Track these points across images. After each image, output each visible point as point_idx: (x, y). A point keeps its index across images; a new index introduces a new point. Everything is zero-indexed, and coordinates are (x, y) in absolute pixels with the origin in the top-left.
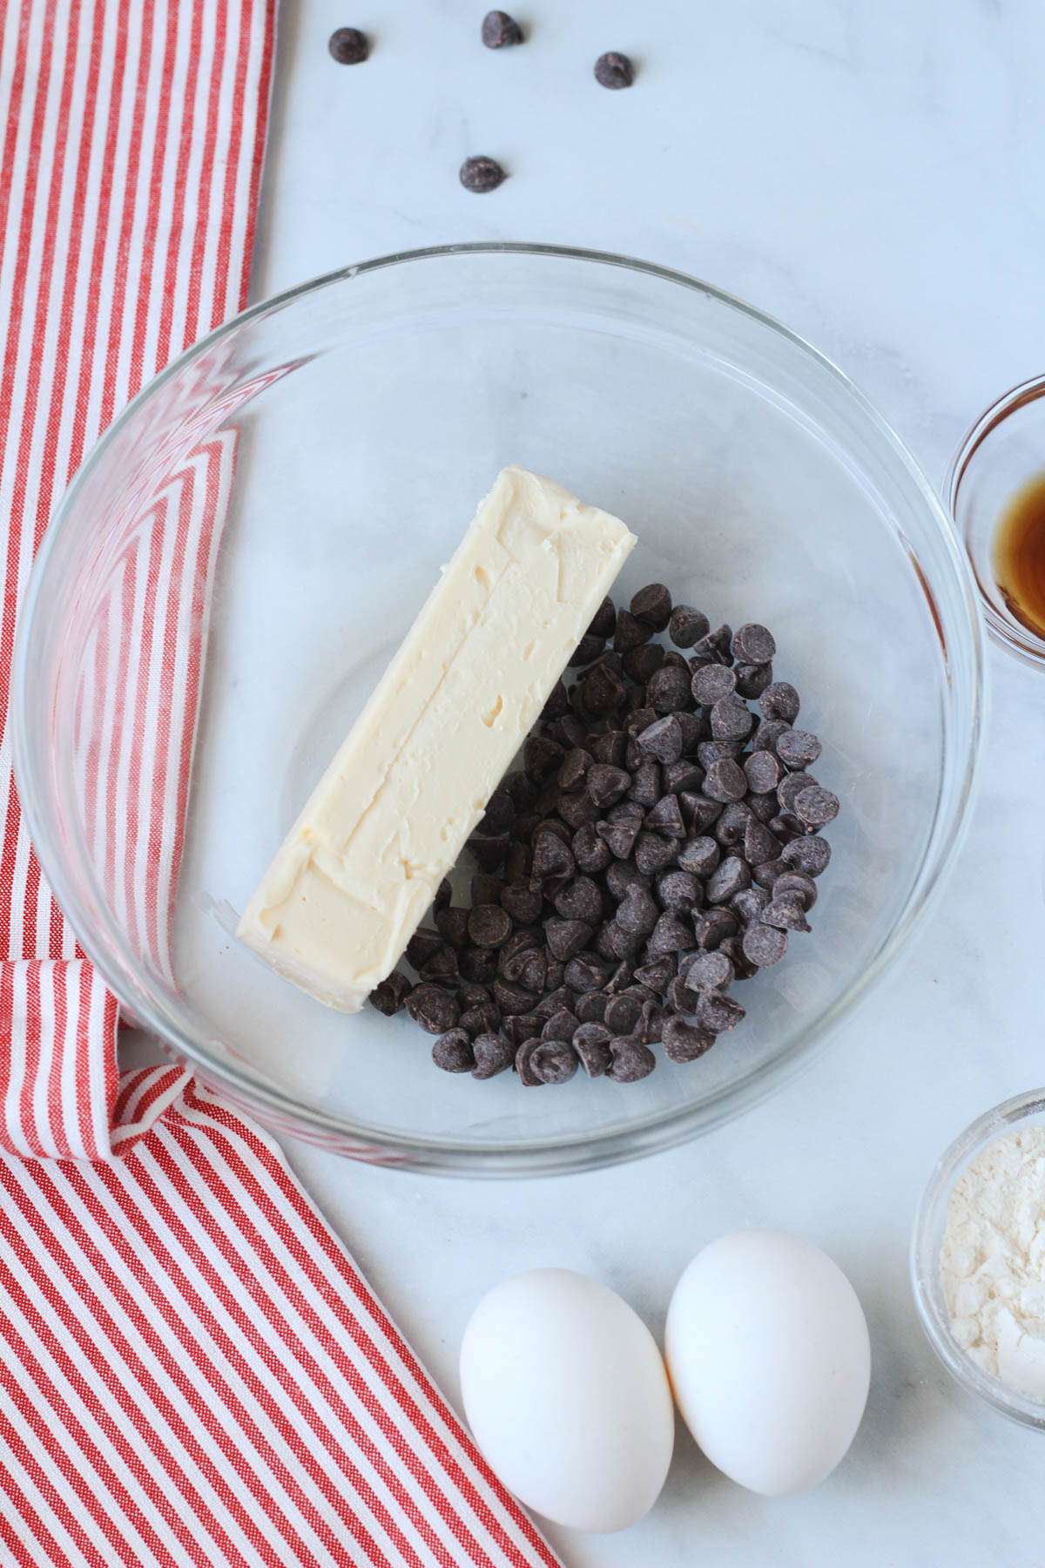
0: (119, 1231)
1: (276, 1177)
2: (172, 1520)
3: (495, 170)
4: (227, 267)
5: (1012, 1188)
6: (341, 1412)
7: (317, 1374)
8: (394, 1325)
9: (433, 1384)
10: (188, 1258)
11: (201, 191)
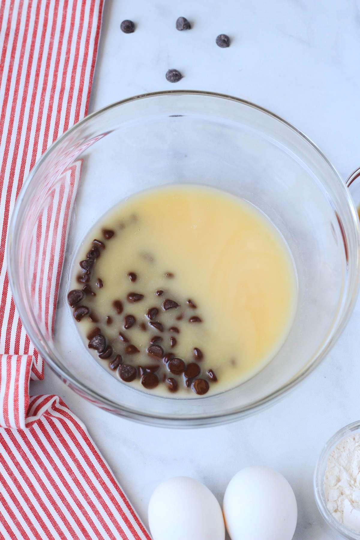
0: (26, 454)
3: (179, 75)
4: (80, 104)
5: (351, 455)
6: (103, 524)
7: (95, 510)
9: (137, 516)
11: (72, 76)
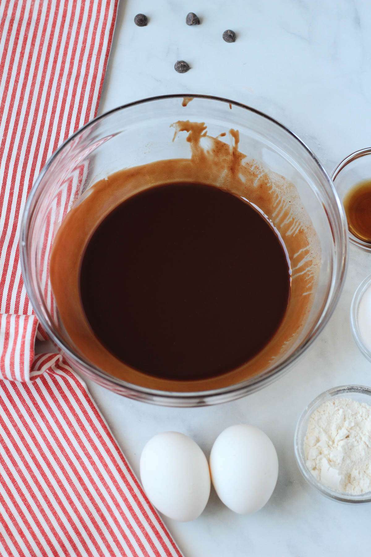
0: (29, 408)
1: (84, 394)
2: (39, 506)
3: (187, 66)
4: (94, 90)
5: (330, 418)
6: (99, 474)
7: (92, 461)
8: (119, 447)
9: (130, 467)
10: (52, 419)
11: (87, 64)
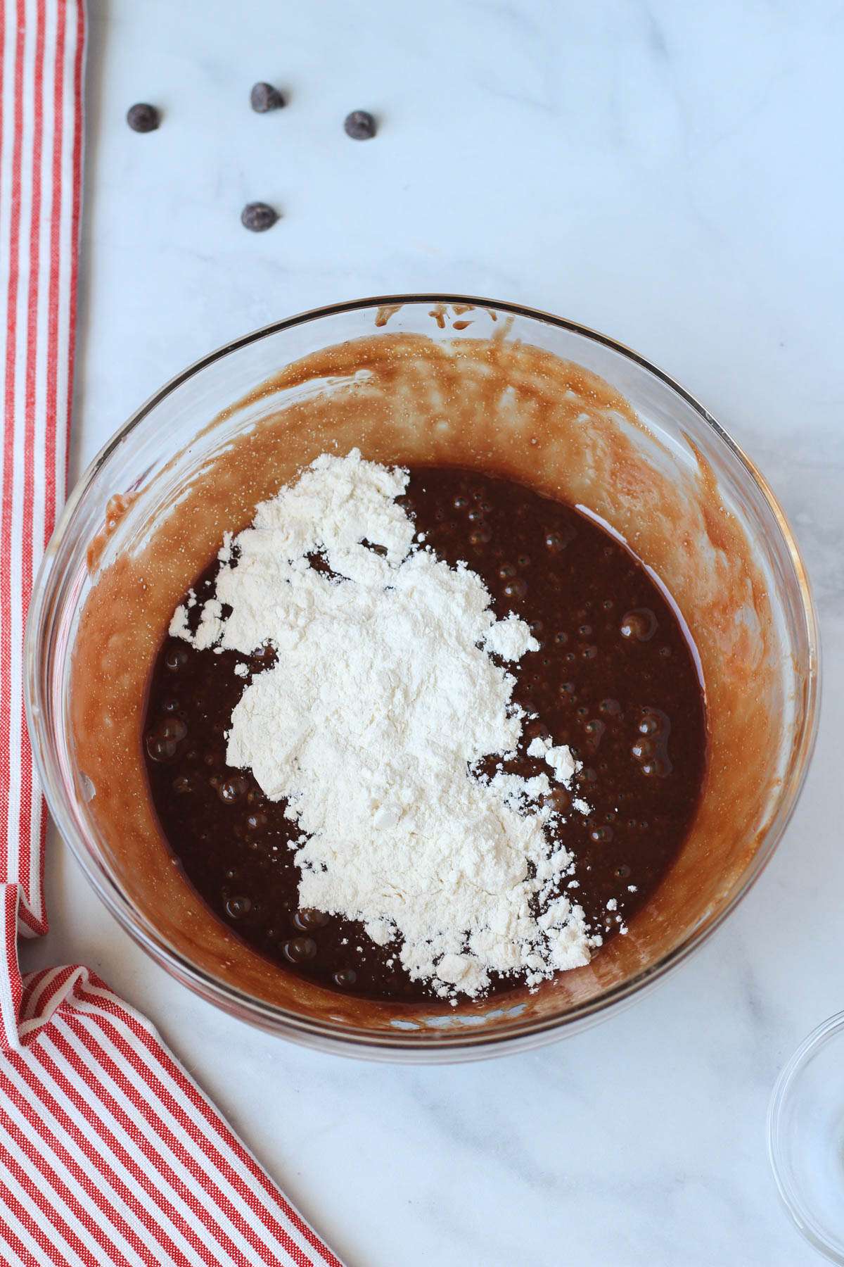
1: (153, 1051)
3: (271, 214)
4: (57, 306)
7: (200, 1210)
8: (259, 1165)
10: (86, 1123)
